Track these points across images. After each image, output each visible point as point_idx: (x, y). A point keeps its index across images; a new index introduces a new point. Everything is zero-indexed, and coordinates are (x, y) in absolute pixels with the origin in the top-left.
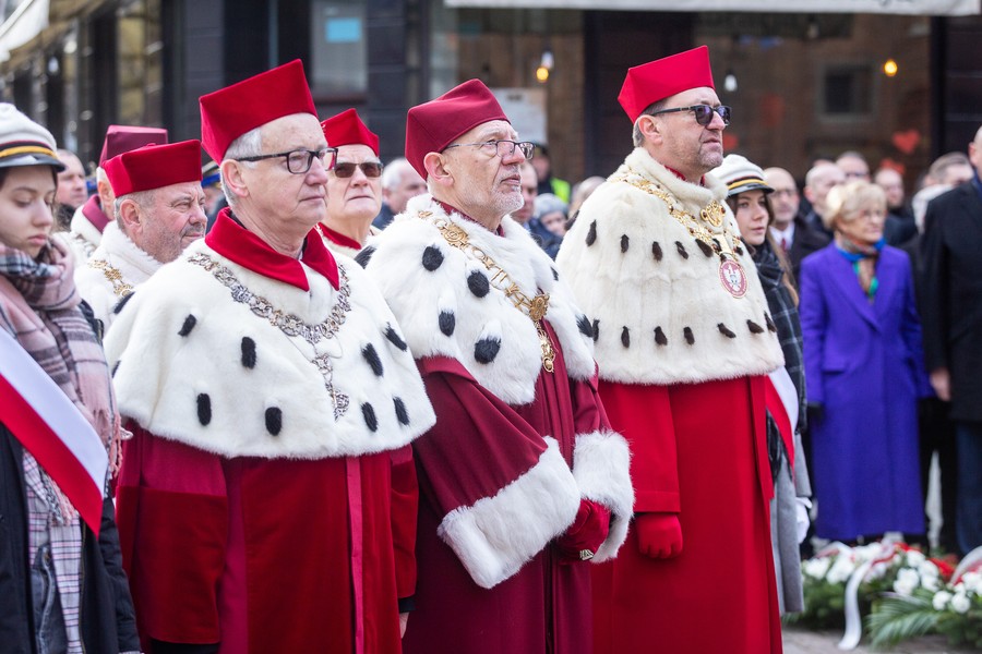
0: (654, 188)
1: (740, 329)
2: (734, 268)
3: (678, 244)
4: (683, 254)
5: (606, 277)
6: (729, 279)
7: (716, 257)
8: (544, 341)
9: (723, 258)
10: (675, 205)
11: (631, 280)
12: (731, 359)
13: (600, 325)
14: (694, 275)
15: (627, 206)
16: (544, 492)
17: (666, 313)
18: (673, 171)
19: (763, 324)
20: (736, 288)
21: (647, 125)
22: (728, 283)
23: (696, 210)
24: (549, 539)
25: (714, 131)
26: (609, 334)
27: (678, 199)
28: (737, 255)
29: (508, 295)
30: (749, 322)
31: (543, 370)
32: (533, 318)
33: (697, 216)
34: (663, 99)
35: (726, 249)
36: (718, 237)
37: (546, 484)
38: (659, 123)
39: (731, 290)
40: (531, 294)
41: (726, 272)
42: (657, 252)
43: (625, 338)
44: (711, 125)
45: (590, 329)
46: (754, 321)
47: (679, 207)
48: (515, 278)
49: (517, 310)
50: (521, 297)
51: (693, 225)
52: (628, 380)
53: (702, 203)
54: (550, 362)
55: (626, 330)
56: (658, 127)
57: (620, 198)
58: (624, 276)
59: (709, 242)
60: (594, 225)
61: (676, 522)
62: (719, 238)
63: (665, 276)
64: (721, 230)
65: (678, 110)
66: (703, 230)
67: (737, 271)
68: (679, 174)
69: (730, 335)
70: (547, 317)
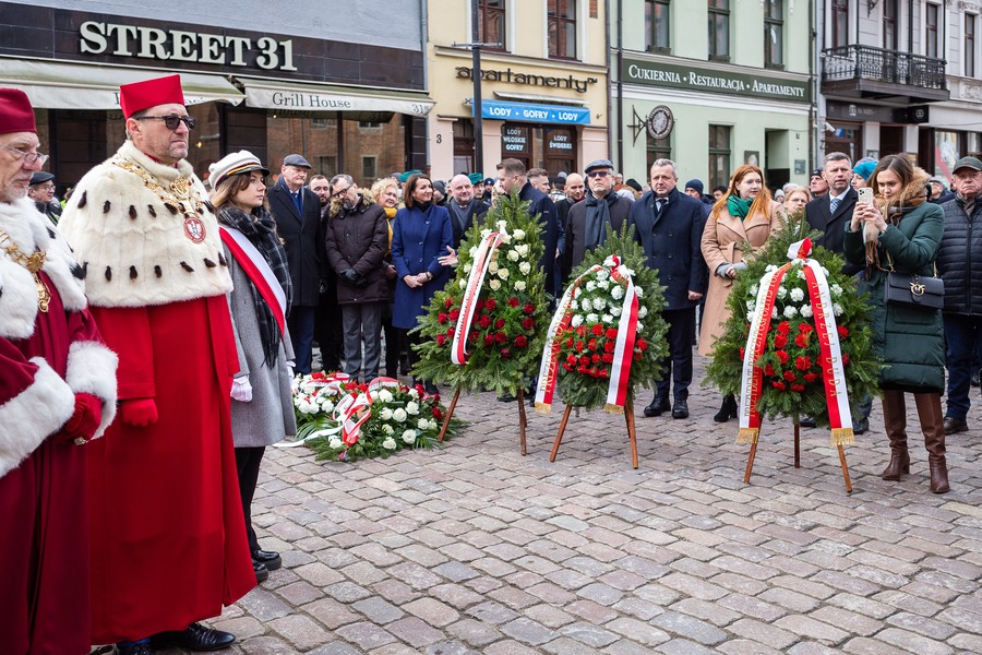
0: (134, 168)
1: (199, 266)
2: (196, 222)
3: (150, 206)
4: (153, 213)
5: (93, 230)
6: (191, 230)
7: (180, 216)
8: (41, 287)
9: (187, 216)
10: (150, 179)
11: (111, 233)
12: (190, 286)
13: (88, 267)
14: (162, 227)
15: (110, 180)
16: (40, 403)
17: (141, 256)
18: (150, 157)
19: (216, 260)
20: (197, 237)
21: (132, 126)
22: (190, 233)
23: (167, 184)
24: (44, 438)
25: (180, 134)
26: (95, 272)
27: (153, 176)
28: (199, 214)
29: (9, 253)
30: (206, 260)
31: (40, 312)
32: (32, 271)
33: (167, 187)
34: (144, 110)
35: (190, 209)
36: (183, 202)
37: (42, 398)
38: (141, 126)
39: (193, 238)
40: (29, 251)
41: (189, 226)
42: (133, 213)
43: (108, 274)
44: (178, 131)
45: (80, 272)
46: (209, 259)
47: (154, 181)
48: (15, 238)
49: (16, 265)
50: (19, 254)
51: (164, 194)
52: (110, 305)
53: (171, 179)
54: (45, 304)
55: (109, 268)
56: (140, 128)
57: (105, 174)
58: (107, 230)
59: (176, 205)
60: (85, 194)
61: (152, 403)
62: (185, 203)
63: (140, 230)
64: (187, 197)
65: (153, 118)
66: (171, 197)
67: (198, 226)
68: (155, 159)
69: (189, 270)
70: (44, 268)
